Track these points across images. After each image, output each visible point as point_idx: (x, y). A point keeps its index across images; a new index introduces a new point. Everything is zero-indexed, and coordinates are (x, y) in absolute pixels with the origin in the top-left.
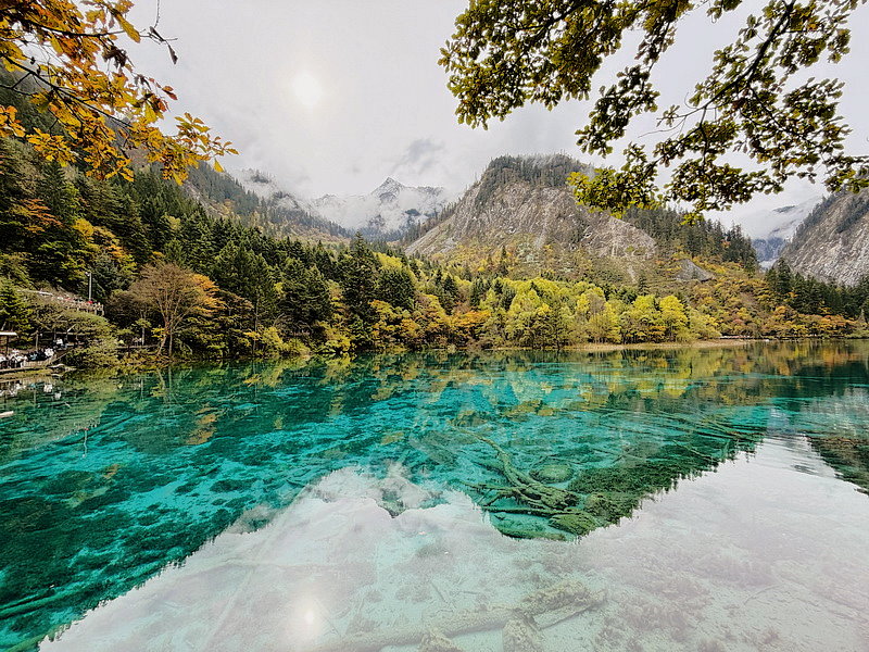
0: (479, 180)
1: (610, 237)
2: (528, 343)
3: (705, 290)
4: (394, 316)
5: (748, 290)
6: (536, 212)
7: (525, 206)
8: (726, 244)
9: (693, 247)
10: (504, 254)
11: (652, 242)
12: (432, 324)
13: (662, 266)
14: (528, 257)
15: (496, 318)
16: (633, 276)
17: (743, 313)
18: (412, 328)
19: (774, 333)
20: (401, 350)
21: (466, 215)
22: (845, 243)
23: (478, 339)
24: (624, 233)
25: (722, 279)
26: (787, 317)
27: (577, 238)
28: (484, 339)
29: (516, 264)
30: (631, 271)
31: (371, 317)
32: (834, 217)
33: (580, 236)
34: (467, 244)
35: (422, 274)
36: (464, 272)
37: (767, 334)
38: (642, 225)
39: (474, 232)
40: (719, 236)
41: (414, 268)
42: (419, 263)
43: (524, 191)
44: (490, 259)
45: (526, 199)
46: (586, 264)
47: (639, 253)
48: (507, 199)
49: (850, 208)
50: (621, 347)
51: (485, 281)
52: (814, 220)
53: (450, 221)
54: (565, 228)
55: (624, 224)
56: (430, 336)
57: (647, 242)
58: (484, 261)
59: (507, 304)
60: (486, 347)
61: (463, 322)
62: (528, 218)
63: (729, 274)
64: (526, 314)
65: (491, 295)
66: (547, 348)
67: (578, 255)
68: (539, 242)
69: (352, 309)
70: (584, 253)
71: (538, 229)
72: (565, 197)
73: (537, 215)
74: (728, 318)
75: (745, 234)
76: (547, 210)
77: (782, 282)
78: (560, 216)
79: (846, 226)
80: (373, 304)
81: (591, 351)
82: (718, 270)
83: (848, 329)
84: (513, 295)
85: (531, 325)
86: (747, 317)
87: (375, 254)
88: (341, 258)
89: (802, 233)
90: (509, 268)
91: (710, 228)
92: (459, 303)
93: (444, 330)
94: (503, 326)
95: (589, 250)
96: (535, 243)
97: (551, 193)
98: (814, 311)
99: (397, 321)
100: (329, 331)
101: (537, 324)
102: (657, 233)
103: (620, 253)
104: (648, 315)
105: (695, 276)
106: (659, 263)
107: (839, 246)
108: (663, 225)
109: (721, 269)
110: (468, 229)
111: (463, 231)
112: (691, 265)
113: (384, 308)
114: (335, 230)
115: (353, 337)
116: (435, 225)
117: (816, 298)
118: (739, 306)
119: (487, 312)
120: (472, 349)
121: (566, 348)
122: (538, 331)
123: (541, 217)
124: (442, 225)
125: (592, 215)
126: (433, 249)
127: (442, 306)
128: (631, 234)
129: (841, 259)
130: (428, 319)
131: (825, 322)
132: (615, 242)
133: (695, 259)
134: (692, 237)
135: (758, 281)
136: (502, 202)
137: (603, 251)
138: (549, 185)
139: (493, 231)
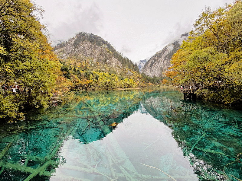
0: (74, 37)
1: (113, 62)
2: (105, 88)
5: (139, 77)
10: (86, 63)
14: (92, 65)
16: (118, 73)
19: (143, 86)
21: (70, 48)
26: (145, 83)
28: (93, 87)
29: (89, 66)
33: (106, 61)
34: (71, 57)
38: (120, 60)
39: (74, 54)
40: (133, 65)
44: (82, 64)
45: (90, 47)
46: (108, 68)
47: (119, 67)
53: (64, 48)
54: (102, 58)
55: (116, 59)
57: (121, 65)
59: (97, 78)
60: (93, 90)
61: (86, 83)
62: (92, 53)
65: (92, 76)
66: (109, 89)
67: (105, 66)
71: (94, 57)
75: (137, 65)
76: (97, 52)
77: (144, 76)
78: (100, 54)
82: (133, 73)
83: (152, 86)
85: (105, 84)
86: (139, 83)
89: (145, 66)
93: (81, 85)
94: (97, 84)
95: (108, 65)
96: (94, 61)
98: (148, 82)
102: (123, 63)
103: (115, 67)
104: (128, 82)
105: (130, 74)
106: (123, 70)
111: (69, 53)
116: (57, 49)
118: (137, 81)
120: (89, 90)
121: (114, 90)
123: (95, 53)
125: (108, 56)
127: (79, 78)
128: (117, 62)
132: (114, 64)
133: (130, 70)
136: (83, 47)
137: (111, 66)
138: (97, 45)
139: (80, 55)
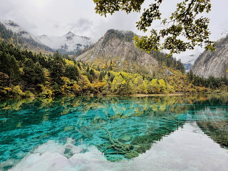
0: (103, 36)
1: (145, 59)
2: (119, 94)
3: (171, 78)
4: (70, 83)
5: (182, 78)
6: (122, 49)
7: (119, 47)
8: (177, 64)
9: (168, 65)
10: (111, 63)
11: (157, 62)
12: (85, 86)
13: (160, 70)
14: (119, 64)
15: (108, 85)
16: (151, 73)
17: (181, 85)
18: (77, 87)
19: (188, 91)
20: (73, 96)
21: (98, 48)
22: (206, 67)
23: (102, 92)
24: (149, 59)
25: (176, 75)
26: (192, 87)
27: (135, 59)
28: (104, 92)
29: (115, 66)
30: (151, 71)
31: (61, 83)
32: (203, 59)
33: (136, 59)
34: (98, 58)
35: (82, 68)
36: (97, 68)
37: (187, 92)
38: (154, 57)
39: (101, 54)
40: (175, 62)
41: (79, 65)
42: (81, 64)
43: (119, 42)
44: (106, 64)
45: (119, 45)
46: (137, 68)
47: (153, 65)
48: (113, 44)
49: (207, 57)
50: (147, 95)
51: (104, 72)
52: (199, 59)
53: (93, 49)
54: (131, 55)
55: (149, 56)
56: (84, 91)
57: (155, 62)
58: (104, 65)
59: (112, 80)
60: (104, 95)
61: (96, 86)
62: (120, 51)
63: (178, 73)
64: (118, 84)
65: (106, 77)
66: (125, 95)
67: (135, 65)
68: (123, 59)
69: (53, 80)
70: (137, 64)
71: (123, 55)
72: (132, 45)
73: (122, 51)
74: (177, 87)
75: (182, 62)
76: (126, 49)
77: (191, 76)
78: (130, 51)
79: (206, 62)
80: (62, 78)
81: (138, 96)
82: (174, 72)
83: (206, 91)
84: (114, 77)
85: (120, 87)
86: (182, 86)
87: (63, 59)
88: (49, 60)
89: (196, 63)
90: (113, 68)
91: (173, 59)
92: (95, 79)
93: (89, 89)
94: (110, 87)
95: (139, 63)
96: (122, 60)
97: (127, 43)
98: (198, 85)
99: (72, 85)
100: (44, 88)
101: (122, 87)
102: (158, 59)
103: (148, 65)
104: (156, 85)
105: (169, 74)
106: (159, 69)
107: (204, 67)
108: (160, 57)
109: (175, 72)
110: (99, 53)
111: (97, 53)
112: (167, 70)
113: (67, 80)
114: (47, 49)
115: (54, 90)
116: (87, 50)
117: (199, 82)
118: (180, 83)
119: (105, 82)
120: (99, 95)
121: (131, 95)
122: (122, 90)
123: (124, 51)
124: (89, 51)
125: (140, 52)
126: (86, 59)
127: (89, 80)
128: (151, 59)
129: (205, 71)
130: (84, 84)
131: (201, 89)
132: (146, 61)
133: (169, 68)
134: (168, 62)
135: (185, 76)
136: (111, 45)
137: (143, 64)
138: (126, 41)
139: (108, 54)
